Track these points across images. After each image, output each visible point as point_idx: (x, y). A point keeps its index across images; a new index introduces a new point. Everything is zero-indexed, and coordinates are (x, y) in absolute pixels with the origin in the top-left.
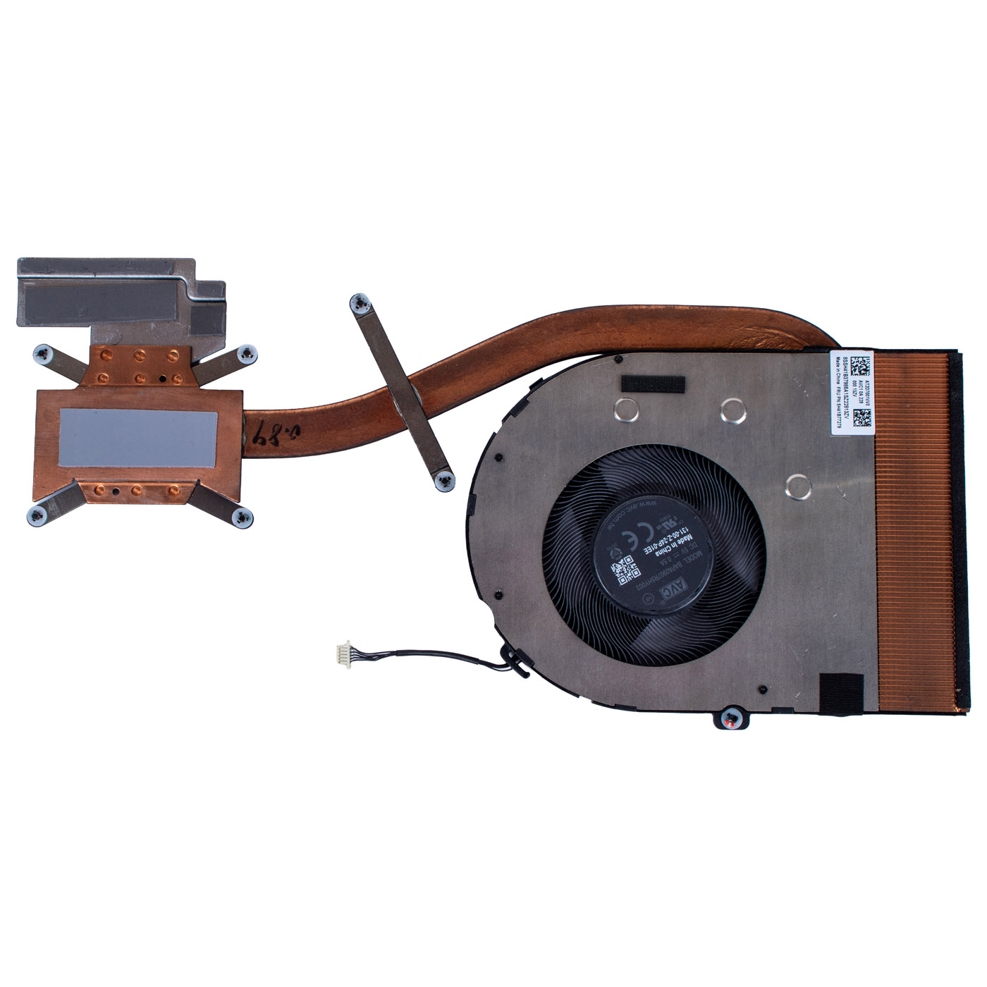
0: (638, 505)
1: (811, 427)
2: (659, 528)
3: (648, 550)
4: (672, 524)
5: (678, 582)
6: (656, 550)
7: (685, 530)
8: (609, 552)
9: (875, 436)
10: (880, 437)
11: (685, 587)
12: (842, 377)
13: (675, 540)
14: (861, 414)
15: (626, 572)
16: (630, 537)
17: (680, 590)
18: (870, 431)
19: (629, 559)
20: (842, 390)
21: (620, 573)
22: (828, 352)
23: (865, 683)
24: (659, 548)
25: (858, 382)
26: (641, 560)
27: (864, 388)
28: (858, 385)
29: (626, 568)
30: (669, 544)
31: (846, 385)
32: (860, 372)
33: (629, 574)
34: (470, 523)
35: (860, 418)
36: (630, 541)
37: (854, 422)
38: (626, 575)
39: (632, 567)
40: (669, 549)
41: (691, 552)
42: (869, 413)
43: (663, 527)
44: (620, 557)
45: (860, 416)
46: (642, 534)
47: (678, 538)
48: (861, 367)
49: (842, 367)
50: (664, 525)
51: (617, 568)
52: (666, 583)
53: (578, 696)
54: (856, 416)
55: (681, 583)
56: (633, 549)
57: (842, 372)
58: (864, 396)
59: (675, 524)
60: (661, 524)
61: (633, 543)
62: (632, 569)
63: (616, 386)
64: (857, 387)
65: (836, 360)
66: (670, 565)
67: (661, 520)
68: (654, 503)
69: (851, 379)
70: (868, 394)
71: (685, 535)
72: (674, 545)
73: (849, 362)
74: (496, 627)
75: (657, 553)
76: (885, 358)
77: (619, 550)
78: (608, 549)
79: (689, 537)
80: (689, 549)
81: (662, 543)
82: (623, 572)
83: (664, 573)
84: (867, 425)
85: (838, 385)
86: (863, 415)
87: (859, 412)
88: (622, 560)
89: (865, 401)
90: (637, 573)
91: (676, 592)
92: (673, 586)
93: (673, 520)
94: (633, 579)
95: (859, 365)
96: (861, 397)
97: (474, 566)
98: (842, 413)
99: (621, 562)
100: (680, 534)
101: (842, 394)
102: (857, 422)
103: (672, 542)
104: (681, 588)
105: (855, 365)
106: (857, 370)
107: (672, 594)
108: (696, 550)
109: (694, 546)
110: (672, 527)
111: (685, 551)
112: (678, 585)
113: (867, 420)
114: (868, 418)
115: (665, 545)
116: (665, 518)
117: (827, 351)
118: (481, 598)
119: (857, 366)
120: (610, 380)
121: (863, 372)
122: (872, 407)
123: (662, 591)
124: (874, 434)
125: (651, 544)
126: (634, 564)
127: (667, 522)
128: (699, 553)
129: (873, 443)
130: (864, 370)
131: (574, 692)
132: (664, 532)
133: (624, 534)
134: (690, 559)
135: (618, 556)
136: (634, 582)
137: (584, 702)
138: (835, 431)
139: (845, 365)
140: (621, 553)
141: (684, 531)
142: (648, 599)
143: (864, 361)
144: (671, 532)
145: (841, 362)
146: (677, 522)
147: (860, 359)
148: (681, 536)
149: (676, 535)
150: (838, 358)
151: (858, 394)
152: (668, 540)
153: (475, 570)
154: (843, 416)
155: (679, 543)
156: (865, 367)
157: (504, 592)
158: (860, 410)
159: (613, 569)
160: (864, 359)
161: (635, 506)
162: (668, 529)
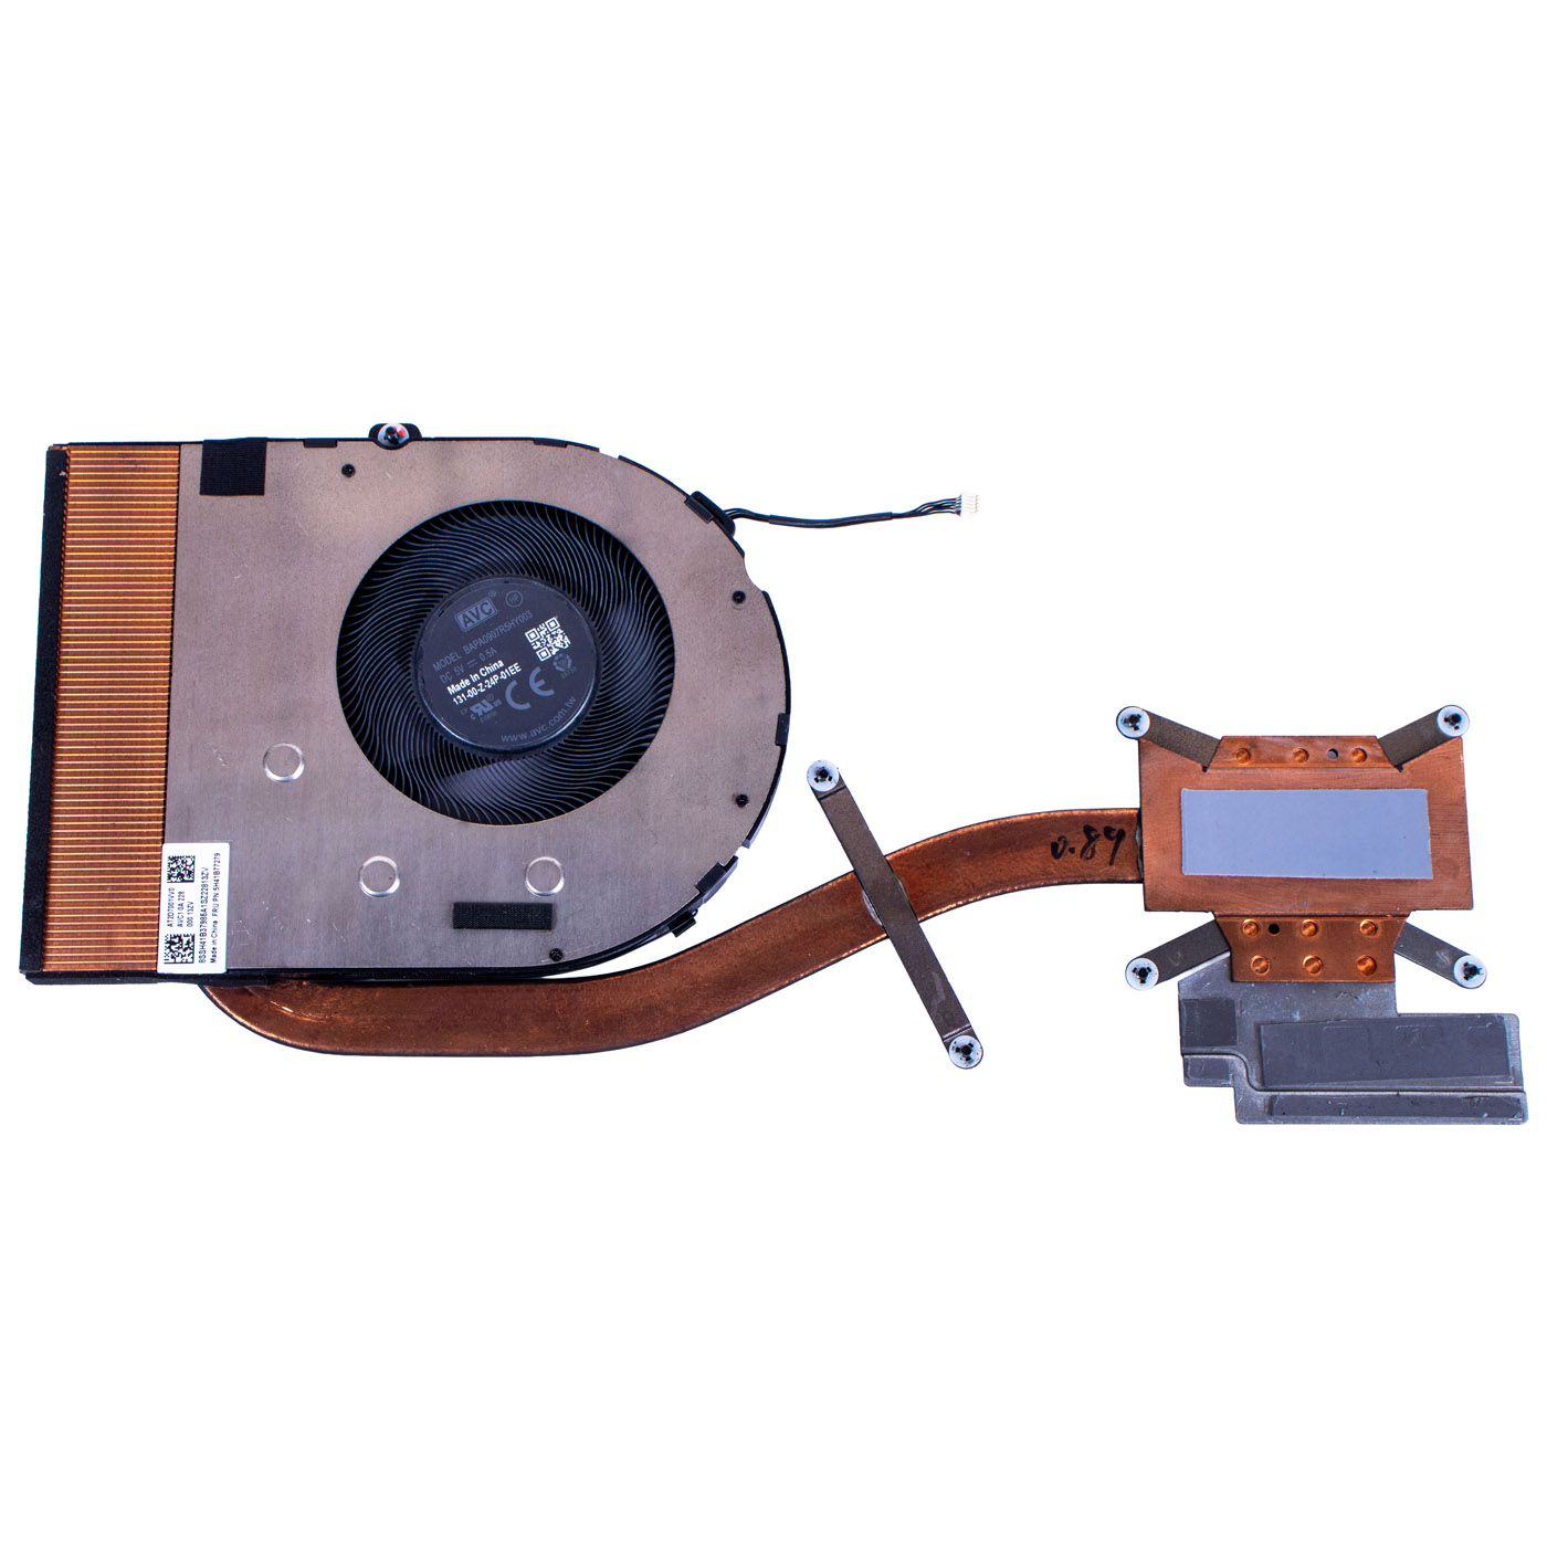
0: (529, 734)
1: (260, 854)
2: (498, 702)
3: (515, 669)
4: (478, 709)
5: (470, 625)
6: (503, 669)
7: (458, 700)
8: (573, 665)
9: (163, 842)
10: (156, 842)
11: (460, 618)
12: (209, 933)
13: (474, 685)
14: (183, 876)
15: (548, 636)
16: (541, 688)
17: (467, 613)
18: (170, 850)
19: (543, 655)
20: (209, 912)
21: (557, 635)
22: (228, 970)
23: (199, 482)
24: (497, 672)
25: (185, 923)
26: (526, 655)
27: (176, 916)
28: (185, 920)
29: (547, 642)
30: (482, 679)
31: (203, 921)
32: (181, 940)
33: (543, 633)
34: (784, 702)
35: (185, 869)
36: (542, 682)
37: (193, 863)
38: (548, 632)
39: (538, 643)
40: (483, 672)
41: (450, 668)
42: (170, 877)
43: (491, 703)
44: (556, 658)
45: (183, 872)
46: (523, 692)
47: (469, 687)
48: (179, 948)
49: (209, 948)
50: (490, 707)
51: (561, 641)
52: (488, 621)
53: (621, 458)
54: (190, 872)
55: (466, 623)
56: (537, 670)
57: (208, 939)
58: (176, 902)
59: (473, 709)
60: (495, 708)
61: (537, 680)
62: (538, 640)
63: (561, 914)
64: (186, 916)
65: (217, 959)
66: (482, 649)
67: (495, 714)
68: (505, 739)
69: (195, 930)
70: (171, 905)
71: (459, 693)
72: (475, 677)
73: (197, 954)
74: (742, 553)
75: (501, 664)
76: (140, 965)
77: (558, 668)
78: (575, 669)
79: (452, 689)
80: (453, 673)
81: (494, 680)
82: (552, 636)
83: (491, 636)
84: (174, 858)
85: (215, 918)
86: (179, 874)
87: (186, 878)
88: (554, 653)
89: (176, 895)
90: (531, 635)
91: (473, 610)
92: (478, 618)
93: (476, 715)
94: (536, 627)
95: (181, 951)
96: (181, 902)
97: (777, 640)
98: (211, 876)
99: (555, 651)
100: (466, 694)
101: (210, 906)
102: (190, 862)
103: (479, 682)
104: (465, 616)
105: (188, 951)
106: (185, 942)
107: (479, 606)
108: (443, 671)
109: (445, 677)
110: (479, 704)
111: (459, 670)
112: (470, 620)
113: (174, 866)
114: (173, 869)
115: (488, 677)
116: (489, 717)
117: (230, 973)
118: (765, 594)
119: (185, 950)
120: (570, 922)
121: (176, 940)
122: (165, 885)
123: (493, 612)
124: (165, 846)
125: (511, 678)
126: (535, 648)
127: (486, 710)
128: (437, 667)
129: (167, 832)
130: (174, 943)
131: (626, 464)
132: (490, 696)
133: (551, 692)
134: (452, 657)
135: (560, 659)
136: (535, 623)
137: (610, 449)
138: (223, 848)
139: (203, 950)
140: (555, 664)
141: (461, 699)
142: (515, 598)
143: (173, 957)
144: (480, 697)
145: (209, 955)
146: (470, 712)
147: (179, 959)
148: (464, 691)
149: (472, 693)
150: (213, 961)
151: (185, 906)
152: (484, 684)
153: (775, 633)
154: (211, 872)
155: (467, 681)
156: (173, 947)
157: (731, 603)
158: (183, 881)
159: (567, 641)
160: (173, 960)
161: (534, 733)
162: (484, 701)
